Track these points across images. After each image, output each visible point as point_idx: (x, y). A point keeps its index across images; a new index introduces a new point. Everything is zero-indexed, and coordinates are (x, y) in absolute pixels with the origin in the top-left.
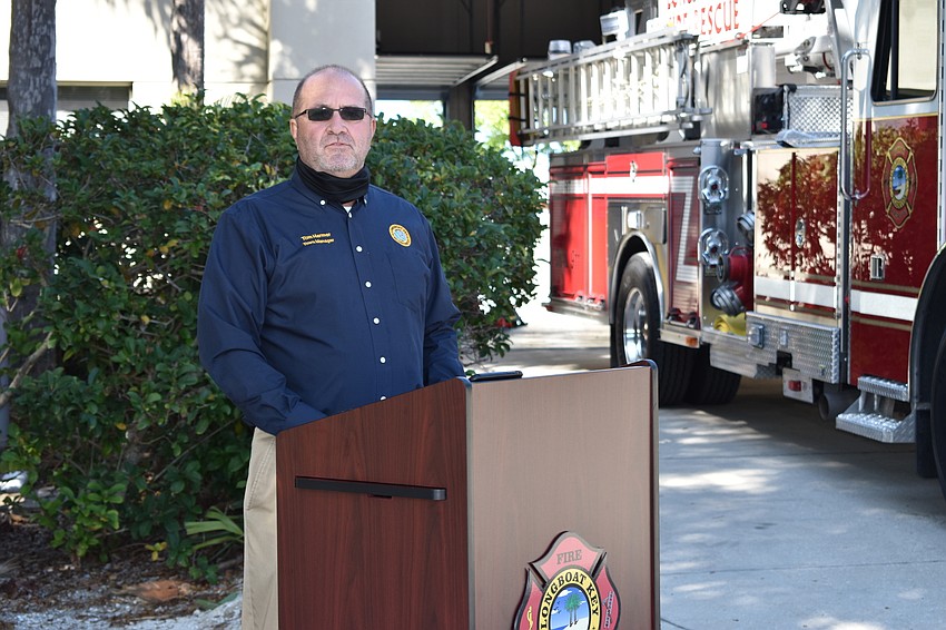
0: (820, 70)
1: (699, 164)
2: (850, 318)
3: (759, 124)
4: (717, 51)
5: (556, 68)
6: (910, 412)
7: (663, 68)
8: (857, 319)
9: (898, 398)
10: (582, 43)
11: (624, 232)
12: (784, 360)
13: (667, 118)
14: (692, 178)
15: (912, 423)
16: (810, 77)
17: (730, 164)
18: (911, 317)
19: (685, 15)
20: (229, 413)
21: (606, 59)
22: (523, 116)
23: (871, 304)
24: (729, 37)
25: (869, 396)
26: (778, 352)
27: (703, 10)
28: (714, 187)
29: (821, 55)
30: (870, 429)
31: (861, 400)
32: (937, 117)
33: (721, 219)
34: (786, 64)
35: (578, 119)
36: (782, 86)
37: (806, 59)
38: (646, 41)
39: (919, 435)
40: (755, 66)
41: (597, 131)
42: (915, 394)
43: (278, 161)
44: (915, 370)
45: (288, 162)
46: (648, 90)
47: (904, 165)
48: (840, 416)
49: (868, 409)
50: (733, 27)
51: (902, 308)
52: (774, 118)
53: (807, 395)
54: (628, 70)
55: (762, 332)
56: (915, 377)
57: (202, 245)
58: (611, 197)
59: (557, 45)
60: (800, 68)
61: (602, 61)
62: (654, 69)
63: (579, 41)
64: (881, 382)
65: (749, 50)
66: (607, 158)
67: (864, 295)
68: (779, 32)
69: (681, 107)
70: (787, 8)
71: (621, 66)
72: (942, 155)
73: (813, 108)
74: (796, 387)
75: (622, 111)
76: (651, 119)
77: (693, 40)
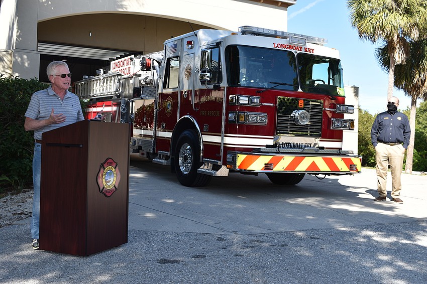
0: (149, 84)
1: (121, 104)
2: (156, 138)
3: (135, 95)
4: (125, 79)
5: (85, 82)
6: (170, 158)
7: (112, 82)
8: (158, 138)
9: (167, 155)
12: (140, 148)
13: (113, 93)
14: (119, 107)
15: (170, 161)
16: (147, 85)
17: (127, 104)
18: (171, 137)
19: (117, 71)
20: (8, 151)
23: (161, 134)
24: (128, 76)
25: (160, 155)
26: (139, 146)
27: (122, 70)
29: (149, 80)
30: (161, 162)
31: (158, 156)
32: (178, 92)
33: (125, 117)
34: (141, 82)
35: (90, 93)
36: (141, 86)
37: (146, 82)
38: (108, 75)
39: (171, 163)
40: (134, 82)
41: (95, 96)
42: (171, 154)
46: (109, 87)
47: (170, 103)
48: (153, 160)
49: (160, 158)
50: (129, 73)
51: (169, 135)
52: (139, 94)
53: (145, 156)
54: (104, 82)
55: (135, 142)
56: (171, 150)
59: (85, 77)
60: (144, 83)
61: (97, 80)
62: (110, 81)
63: (91, 76)
64: (163, 152)
65: (133, 78)
66: (97, 103)
67: (160, 132)
68: (139, 75)
69: (117, 90)
70: (142, 69)
71: (102, 81)
72: (179, 100)
73: (148, 92)
74: (143, 154)
75: (101, 91)
76: (109, 94)
77: (120, 75)
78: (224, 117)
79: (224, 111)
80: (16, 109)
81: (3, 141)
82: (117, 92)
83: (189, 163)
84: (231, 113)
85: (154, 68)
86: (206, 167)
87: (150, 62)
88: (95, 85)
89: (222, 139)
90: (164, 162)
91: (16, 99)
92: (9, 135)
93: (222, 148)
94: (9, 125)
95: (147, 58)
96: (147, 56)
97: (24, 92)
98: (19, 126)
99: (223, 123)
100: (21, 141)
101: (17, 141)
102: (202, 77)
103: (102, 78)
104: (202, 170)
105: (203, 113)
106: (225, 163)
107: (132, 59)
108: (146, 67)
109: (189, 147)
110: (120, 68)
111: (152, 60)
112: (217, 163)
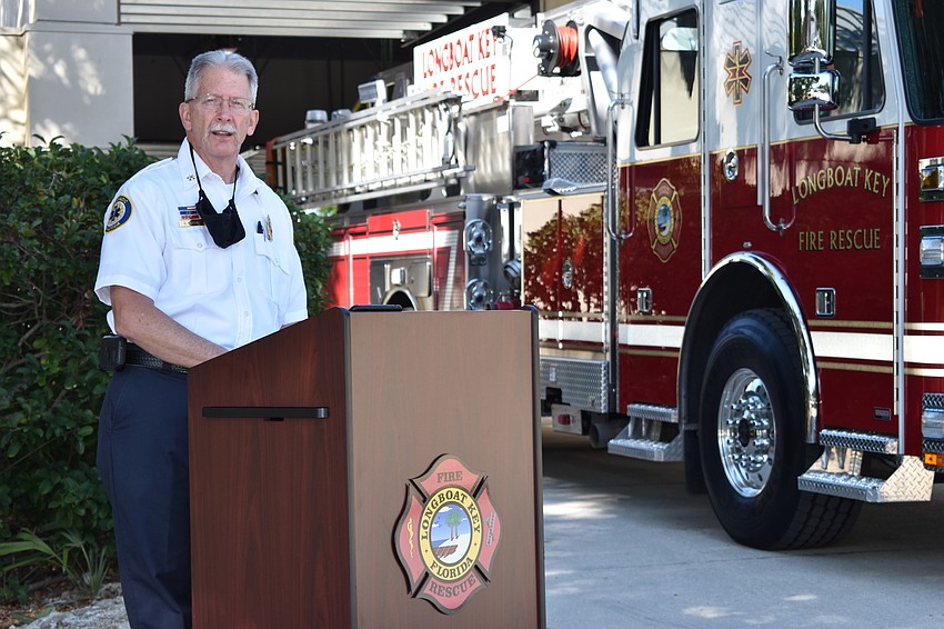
0: (576, 129)
1: (464, 217)
2: (618, 351)
3: (521, 179)
4: (475, 114)
5: (315, 135)
6: (678, 432)
7: (426, 129)
8: (624, 351)
9: (667, 420)
10: (340, 112)
11: (387, 288)
12: (554, 396)
13: (431, 176)
14: (457, 232)
15: (681, 443)
16: (566, 137)
17: (491, 217)
18: (678, 343)
19: (442, 83)
20: (42, 435)
21: (369, 123)
22: (281, 184)
23: (638, 335)
24: (487, 101)
25: (638, 421)
26: (548, 388)
27: (460, 78)
28: (479, 240)
29: (576, 115)
30: (642, 451)
31: (630, 427)
32: (700, 157)
33: (484, 270)
34: (543, 125)
35: (339, 182)
36: (543, 142)
37: (562, 120)
38: (408, 103)
39: (687, 454)
40: (514, 127)
41: (359, 193)
42: (683, 415)
43: (85, 194)
44: (683, 393)
45: (95, 196)
46: (412, 151)
47: (669, 204)
48: (612, 442)
49: (637, 435)
50: (490, 91)
51: (670, 336)
52: (536, 173)
53: (576, 428)
54: (391, 133)
56: (683, 400)
57: (13, 272)
58: (372, 257)
59: (314, 114)
60: (556, 128)
61: (363, 126)
62: (418, 128)
63: (337, 109)
64: (650, 408)
65: (510, 110)
66: (369, 219)
67: (632, 327)
68: (534, 96)
69: (447, 164)
70: (545, 72)
71: (384, 129)
72: (705, 191)
73: (572, 163)
74: (565, 420)
75: (384, 172)
76: (414, 179)
77: (457, 100)
78: (899, 254)
79: (899, 228)
80: (63, 269)
81: (20, 399)
82: (447, 173)
83: (763, 450)
84: (931, 232)
85: (593, 64)
86: (833, 466)
87: (574, 39)
88: (356, 146)
89: (898, 346)
90: (656, 449)
91: (61, 230)
92: (41, 371)
93: (899, 383)
94: (37, 335)
95: (560, 24)
96: (559, 17)
97: (88, 200)
98: (78, 337)
99: (899, 279)
100: (91, 395)
101: (72, 396)
102: (798, 90)
103: (383, 117)
104: (821, 478)
105: (811, 240)
106: (915, 446)
107: (499, 32)
108: (560, 61)
109: (758, 382)
110: (455, 73)
111: (582, 30)
112: (883, 445)
